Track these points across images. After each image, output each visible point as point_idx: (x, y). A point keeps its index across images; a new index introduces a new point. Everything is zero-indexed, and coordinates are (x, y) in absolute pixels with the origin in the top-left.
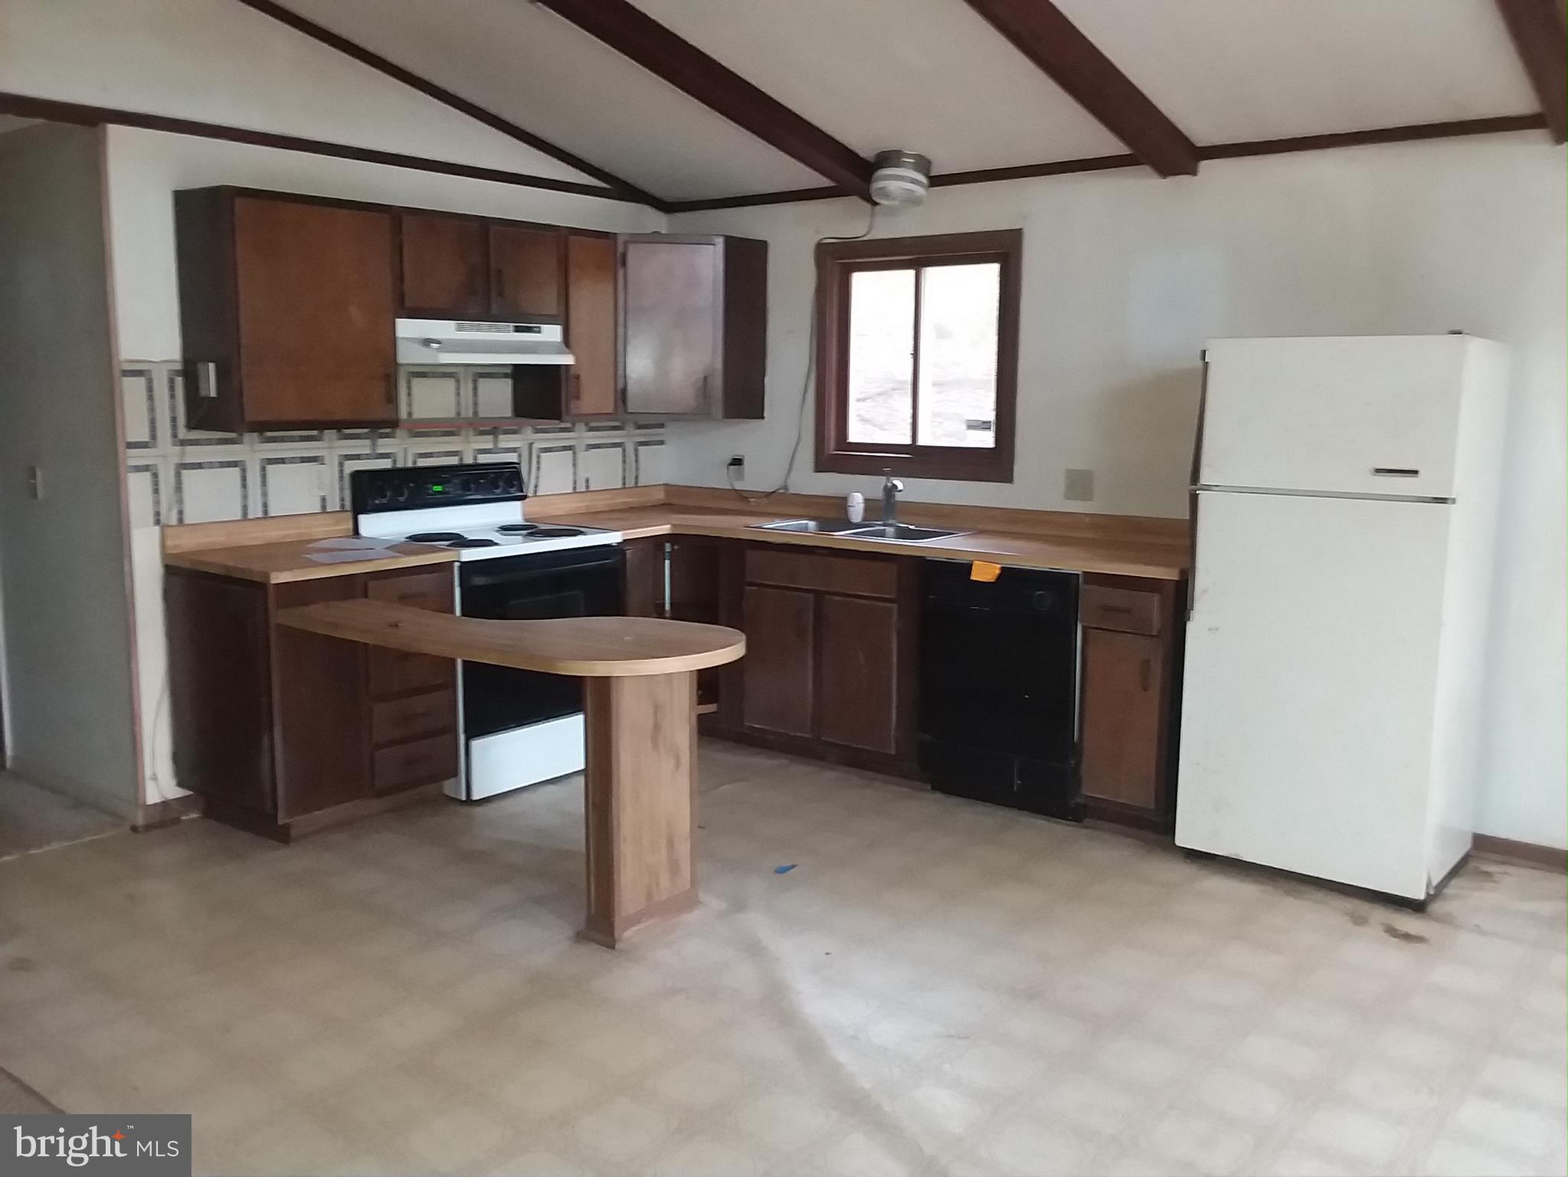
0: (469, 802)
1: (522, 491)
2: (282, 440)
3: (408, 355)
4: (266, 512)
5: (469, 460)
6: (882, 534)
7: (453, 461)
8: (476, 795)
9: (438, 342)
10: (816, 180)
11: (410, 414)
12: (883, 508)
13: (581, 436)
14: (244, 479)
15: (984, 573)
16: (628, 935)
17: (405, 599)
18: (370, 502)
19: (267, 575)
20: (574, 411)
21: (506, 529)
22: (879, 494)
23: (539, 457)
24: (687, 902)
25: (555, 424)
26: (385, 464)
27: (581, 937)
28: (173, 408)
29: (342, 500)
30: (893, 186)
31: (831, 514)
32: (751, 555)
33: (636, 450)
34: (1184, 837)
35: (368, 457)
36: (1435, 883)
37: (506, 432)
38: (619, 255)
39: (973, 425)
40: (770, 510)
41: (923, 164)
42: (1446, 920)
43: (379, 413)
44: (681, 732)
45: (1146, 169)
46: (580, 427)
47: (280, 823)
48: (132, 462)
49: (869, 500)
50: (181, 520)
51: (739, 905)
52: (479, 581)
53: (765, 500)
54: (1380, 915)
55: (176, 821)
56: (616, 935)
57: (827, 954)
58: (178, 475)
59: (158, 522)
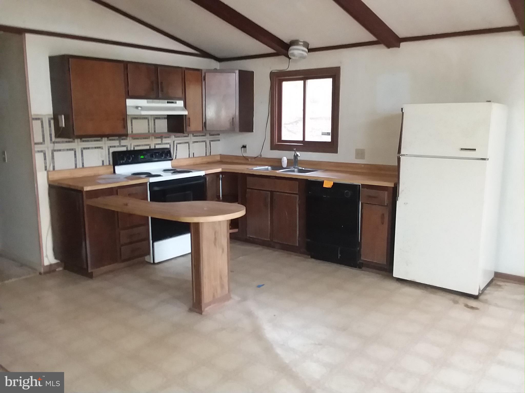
0: (154, 263)
1: (171, 157)
2: (88, 141)
3: (130, 112)
4: (83, 166)
5: (153, 147)
6: (293, 171)
7: (148, 147)
8: (156, 261)
9: (141, 107)
10: (270, 50)
11: (132, 132)
12: (293, 162)
13: (191, 138)
14: (75, 154)
15: (328, 185)
16: (207, 310)
17: (130, 195)
18: (119, 162)
19: (83, 188)
20: (188, 130)
21: (165, 170)
22: (292, 158)
23: (177, 146)
24: (227, 298)
25: (181, 134)
26: (124, 149)
27: (191, 310)
28: (50, 131)
29: (109, 161)
30: (296, 52)
31: (276, 164)
32: (249, 179)
33: (210, 143)
34: (395, 274)
35: (118, 146)
36: (481, 289)
37: (165, 137)
38: (203, 76)
39: (323, 134)
40: (255, 163)
41: (306, 45)
42: (486, 302)
43: (122, 132)
44: (224, 240)
45: (382, 46)
46: (191, 135)
47: (89, 271)
48: (36, 149)
49: (289, 159)
50: (54, 169)
51: (244, 299)
52: (156, 188)
53: (253, 160)
54: (463, 300)
55: (54, 271)
56: (202, 310)
57: (274, 315)
58: (53, 154)
59: (46, 169)
